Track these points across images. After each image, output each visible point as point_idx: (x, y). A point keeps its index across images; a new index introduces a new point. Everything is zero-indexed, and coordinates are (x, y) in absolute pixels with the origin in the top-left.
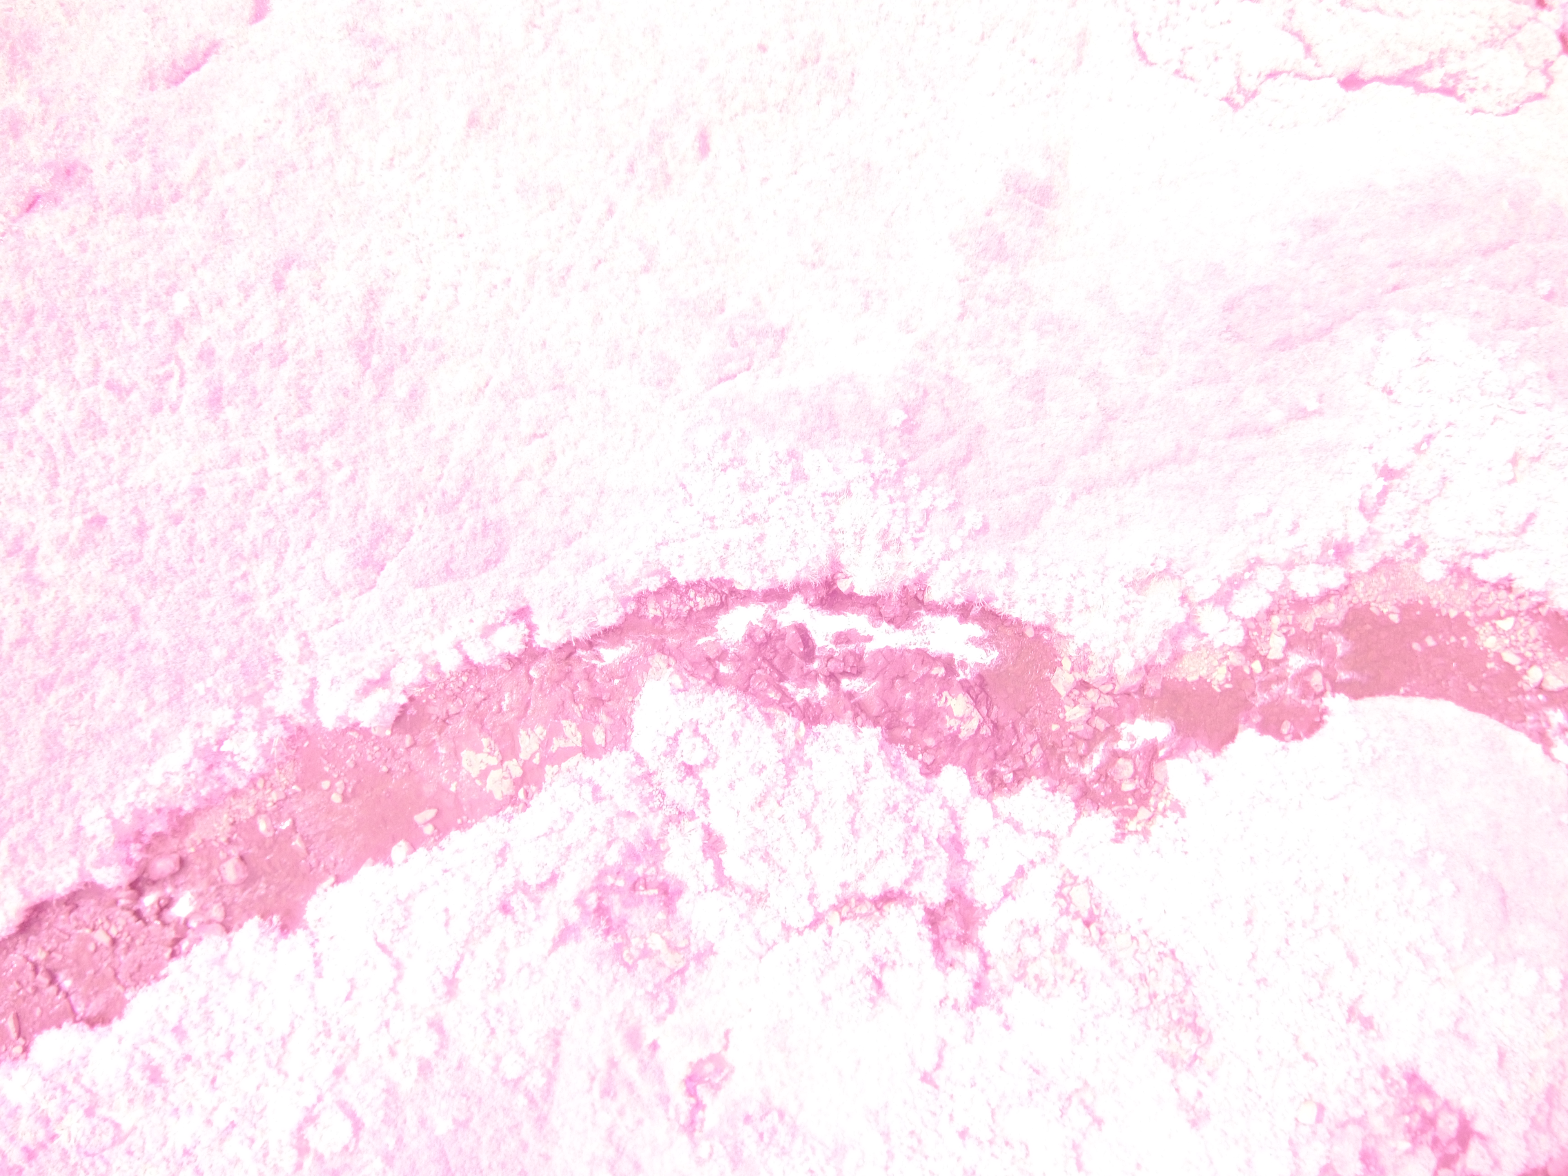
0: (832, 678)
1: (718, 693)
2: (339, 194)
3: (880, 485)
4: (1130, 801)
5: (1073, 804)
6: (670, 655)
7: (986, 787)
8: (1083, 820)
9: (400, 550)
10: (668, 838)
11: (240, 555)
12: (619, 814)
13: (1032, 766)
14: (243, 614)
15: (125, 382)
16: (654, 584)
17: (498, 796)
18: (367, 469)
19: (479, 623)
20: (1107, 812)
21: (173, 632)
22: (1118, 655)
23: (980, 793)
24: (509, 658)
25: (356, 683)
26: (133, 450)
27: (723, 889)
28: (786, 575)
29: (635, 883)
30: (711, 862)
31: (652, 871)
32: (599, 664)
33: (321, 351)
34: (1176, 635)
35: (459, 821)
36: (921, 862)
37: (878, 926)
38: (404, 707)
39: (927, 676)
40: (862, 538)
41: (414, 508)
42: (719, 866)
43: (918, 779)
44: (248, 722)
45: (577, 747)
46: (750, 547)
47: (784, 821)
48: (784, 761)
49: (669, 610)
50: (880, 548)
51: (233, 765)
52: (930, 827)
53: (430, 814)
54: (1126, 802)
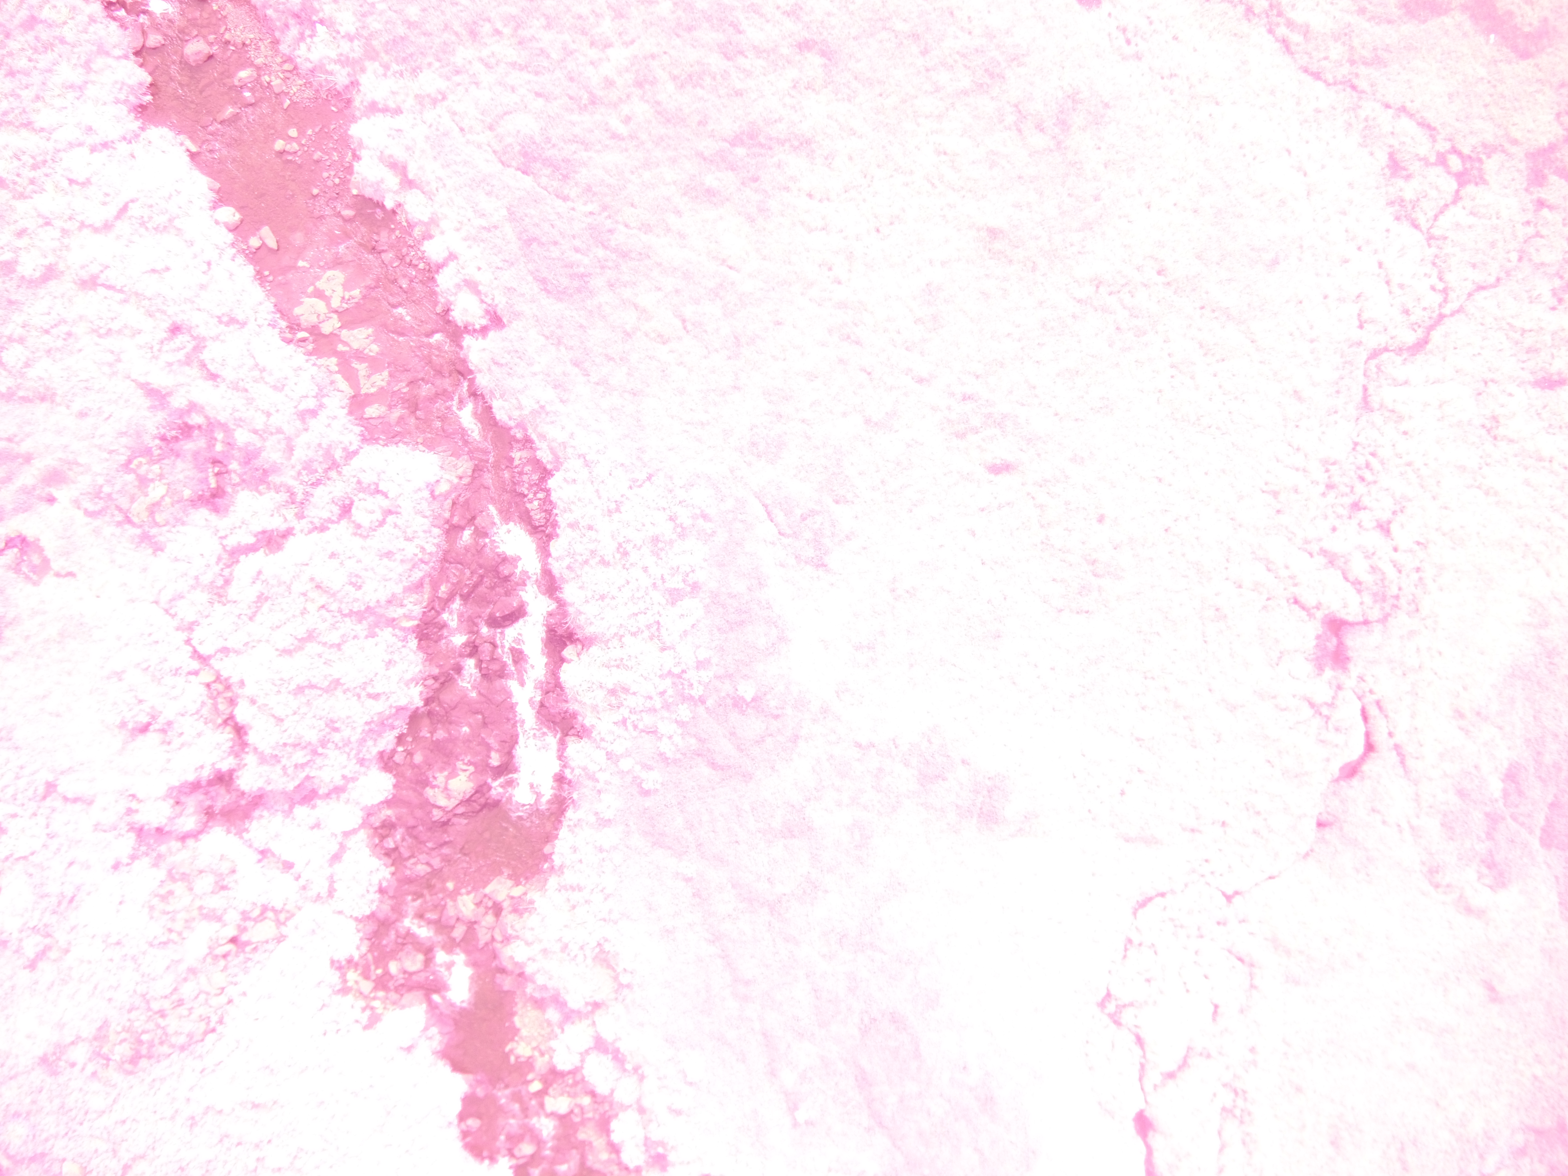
0: (473, 649)
1: (436, 531)
2: (904, 101)
3: (677, 680)
4: (379, 971)
5: (368, 912)
6: (473, 478)
7: (376, 821)
8: (353, 924)
9: (545, 189)
10: (272, 494)
11: (518, 27)
12: (289, 439)
13: (406, 867)
14: (456, 34)
16: (544, 455)
17: (297, 311)
18: (626, 150)
19: (478, 277)
20: (364, 949)
22: (528, 944)
23: (369, 815)
24: (447, 311)
25: (400, 155)
27: (225, 556)
28: (570, 592)
29: (219, 462)
30: (252, 540)
32: (454, 406)
33: (741, 95)
34: (558, 1001)
35: (267, 273)
36: (279, 762)
37: (206, 723)
38: (382, 207)
39: (489, 748)
40: (618, 667)
41: (592, 202)
42: (251, 549)
43: (373, 749)
44: (345, 47)
45: (360, 389)
46: (593, 552)
47: (302, 614)
48: (368, 608)
49: (521, 473)
50: (610, 686)
51: (302, 37)
52: (320, 768)
53: (272, 243)
54: (377, 968)
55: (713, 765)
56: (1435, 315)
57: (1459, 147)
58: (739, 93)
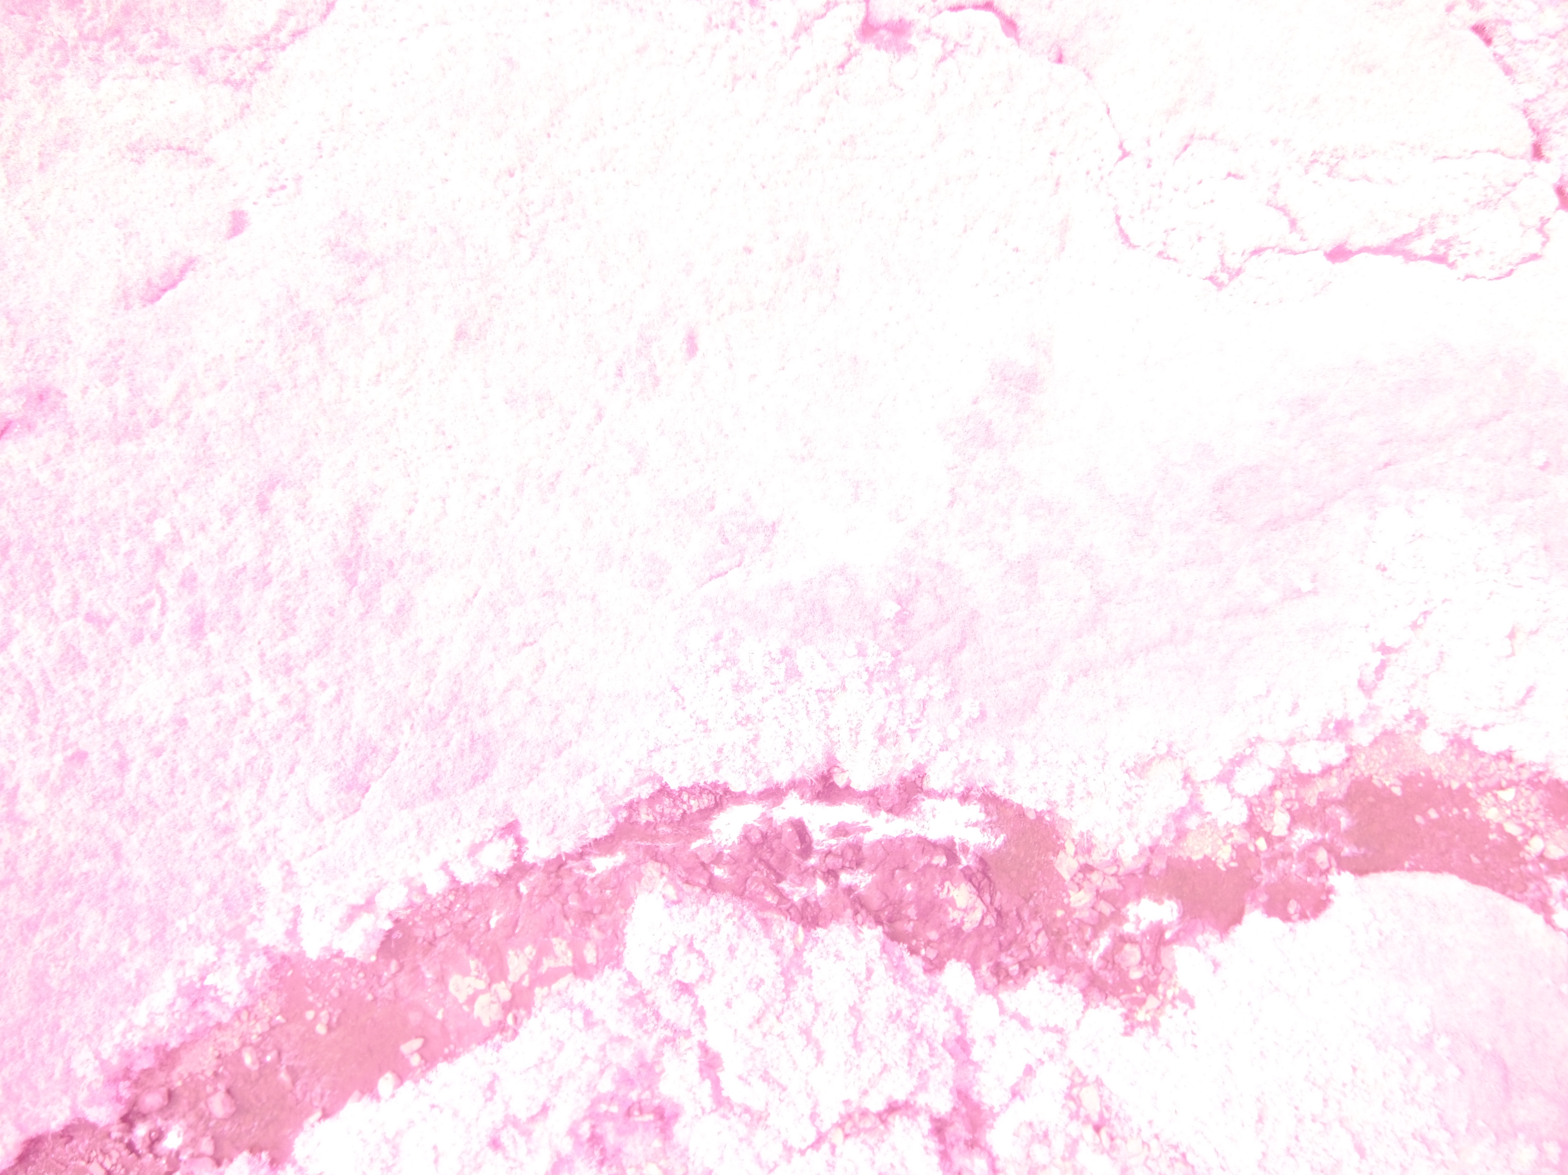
0: (831, 874)
1: (713, 901)
2: (324, 412)
3: (875, 677)
4: (1139, 989)
5: (1080, 996)
6: (663, 862)
7: (992, 981)
8: (1091, 1011)
9: (384, 771)
10: (664, 1059)
11: (223, 786)
12: (612, 1039)
13: (1038, 955)
14: (225, 847)
15: (105, 613)
16: (646, 791)
17: (486, 1023)
18: (352, 688)
19: (466, 842)
20: (1116, 1002)
21: (155, 868)
22: (1122, 841)
23: (985, 987)
24: (497, 876)
25: (341, 911)
26: (114, 683)
27: (722, 1110)
28: (782, 776)
29: (629, 1109)
30: (708, 1083)
32: (591, 875)
33: (307, 571)
34: (1180, 816)
35: (446, 1050)
36: (926, 1072)
37: (883, 1141)
38: (390, 932)
39: (929, 865)
40: (857, 734)
41: (401, 726)
42: (716, 1084)
43: (920, 978)
44: (229, 957)
45: (568, 967)
46: (744, 750)
47: (783, 1038)
48: (783, 973)
49: (662, 815)
50: (876, 742)
51: (217, 1000)
52: (935, 1032)
53: (417, 1043)
54: (1135, 990)
55: (960, 647)
58: (305, 574)
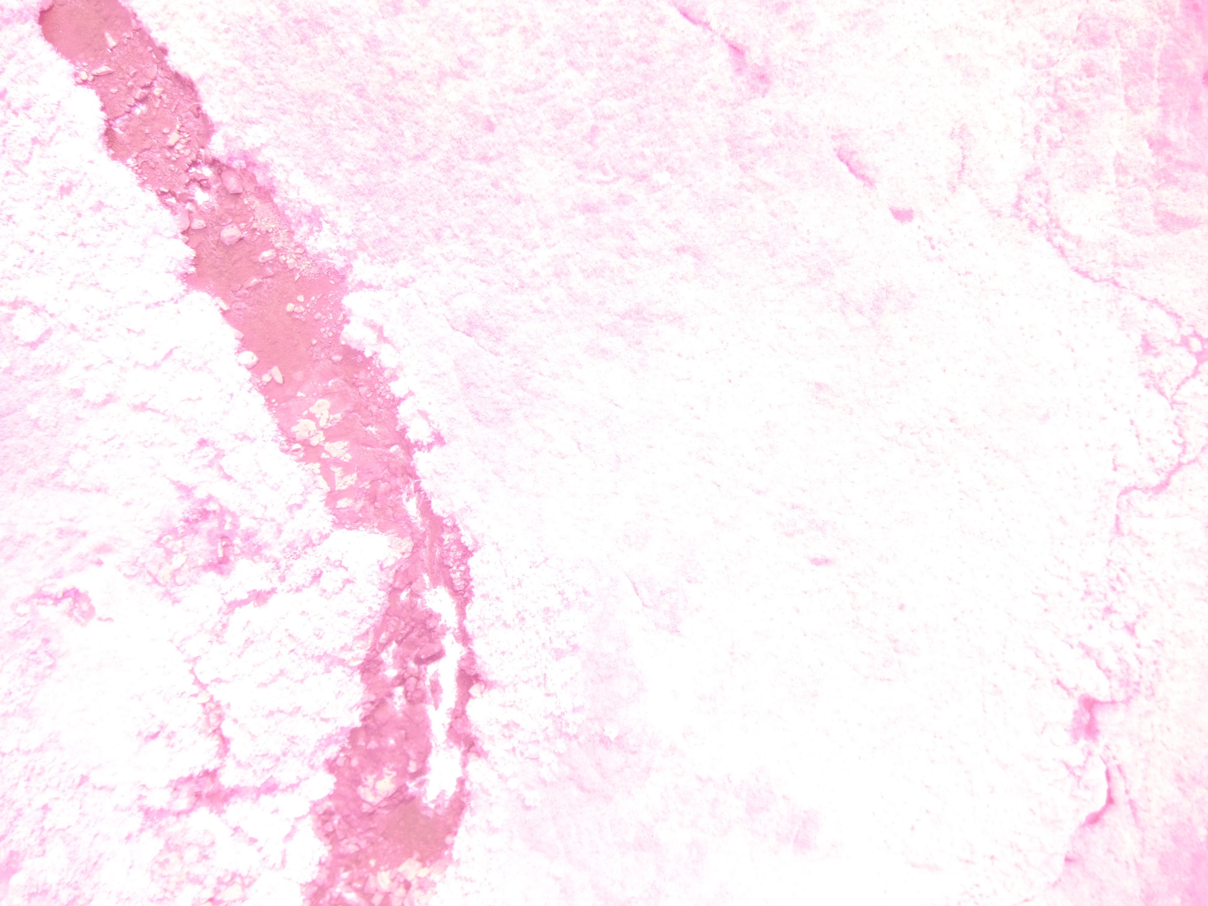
0: (402, 681)
1: (382, 594)
2: (755, 289)
3: (557, 720)
5: (310, 880)
6: (413, 553)
8: (298, 888)
9: (483, 347)
10: (263, 562)
11: (471, 232)
12: (279, 525)
13: (340, 846)
14: (425, 237)
15: (598, 140)
16: (467, 540)
17: (294, 429)
18: (544, 321)
19: (429, 409)
21: (408, 187)
23: (315, 805)
24: (404, 431)
25: (379, 320)
26: (546, 149)
27: (225, 607)
28: (478, 646)
29: (227, 538)
30: (246, 596)
31: (237, 551)
32: (404, 498)
35: (274, 401)
36: (251, 767)
37: (199, 733)
38: (363, 355)
39: (409, 758)
40: (511, 707)
41: (516, 357)
42: (244, 603)
43: (321, 757)
44: (343, 243)
45: (335, 487)
46: (498, 617)
47: (277, 656)
48: (325, 654)
49: (449, 550)
50: (505, 723)
51: (311, 232)
52: (281, 771)
53: (279, 379)
55: (582, 788)
56: (1175, 463)
57: (1199, 332)
58: (629, 282)
